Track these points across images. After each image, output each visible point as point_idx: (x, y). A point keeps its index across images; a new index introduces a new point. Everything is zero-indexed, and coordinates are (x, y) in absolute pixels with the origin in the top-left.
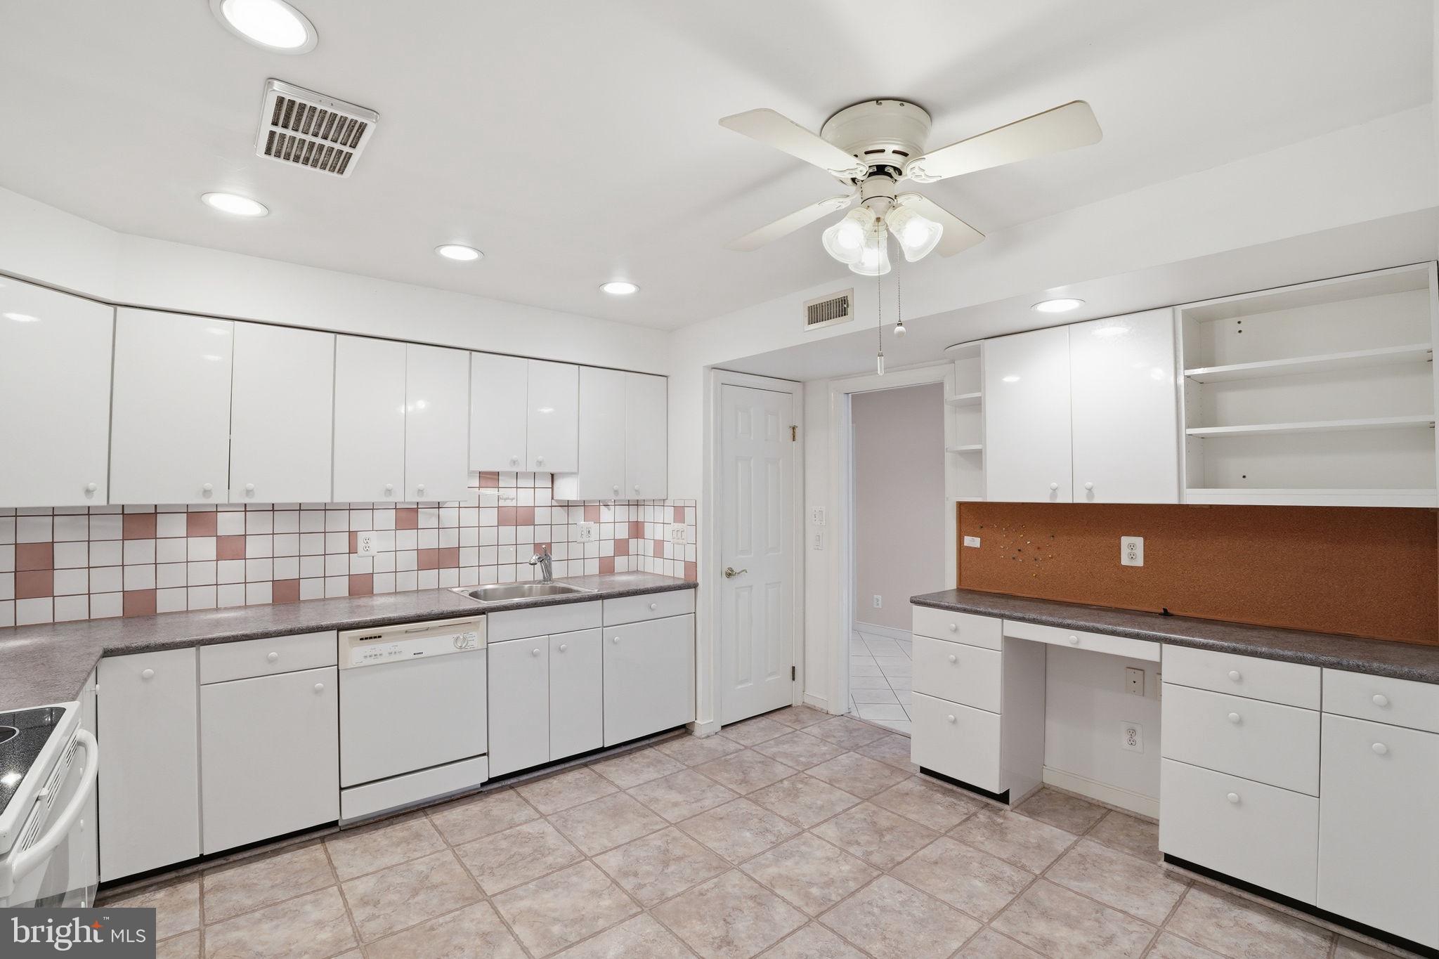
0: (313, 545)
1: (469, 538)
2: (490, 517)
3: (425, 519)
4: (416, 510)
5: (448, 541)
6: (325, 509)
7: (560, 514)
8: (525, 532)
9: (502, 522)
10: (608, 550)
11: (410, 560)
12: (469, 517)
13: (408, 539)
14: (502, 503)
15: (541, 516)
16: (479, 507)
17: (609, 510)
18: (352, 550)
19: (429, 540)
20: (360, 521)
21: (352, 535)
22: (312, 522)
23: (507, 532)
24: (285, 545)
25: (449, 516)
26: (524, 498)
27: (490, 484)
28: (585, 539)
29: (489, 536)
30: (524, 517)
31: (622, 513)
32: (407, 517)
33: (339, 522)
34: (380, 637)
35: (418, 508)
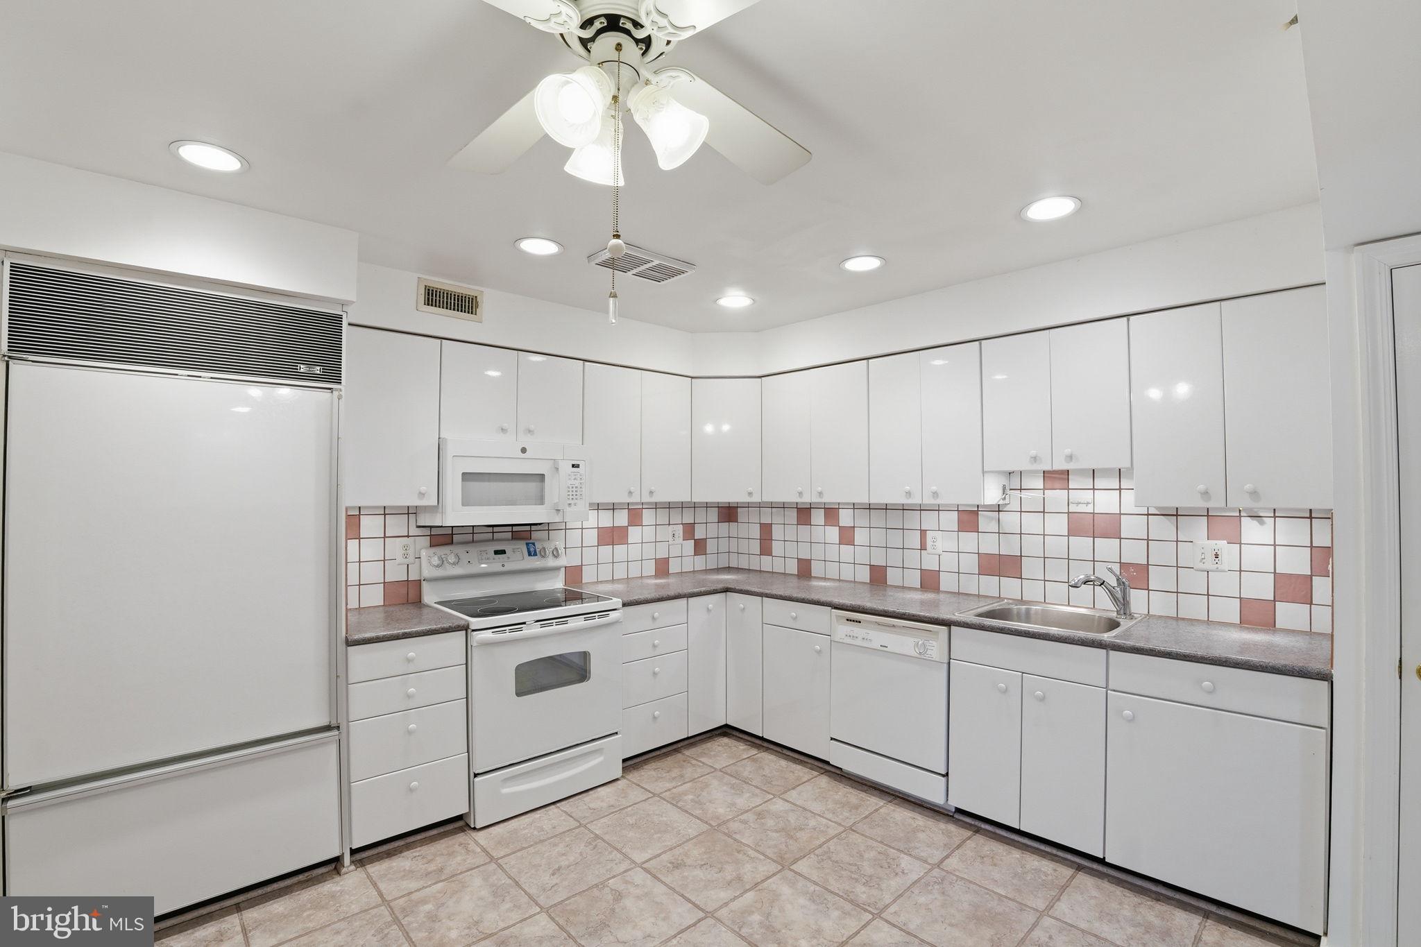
0: (895, 539)
1: (1032, 546)
2: (1059, 524)
3: (985, 522)
4: (976, 513)
5: (1009, 547)
6: (903, 509)
7: (1162, 528)
8: (1107, 548)
9: (1073, 531)
10: (1262, 588)
11: (971, 563)
12: (1032, 523)
13: (969, 541)
14: (1073, 508)
15: (1131, 526)
16: (1044, 512)
17: (1262, 523)
18: (923, 547)
19: (990, 545)
20: (929, 520)
21: (923, 533)
22: (894, 519)
23: (1081, 545)
24: (878, 537)
25: (1010, 520)
26: (1105, 502)
27: (1057, 485)
28: (1209, 564)
29: (1057, 546)
30: (1107, 527)
31: (1294, 533)
32: (969, 519)
33: (912, 520)
34: (860, 622)
35: (978, 511)
